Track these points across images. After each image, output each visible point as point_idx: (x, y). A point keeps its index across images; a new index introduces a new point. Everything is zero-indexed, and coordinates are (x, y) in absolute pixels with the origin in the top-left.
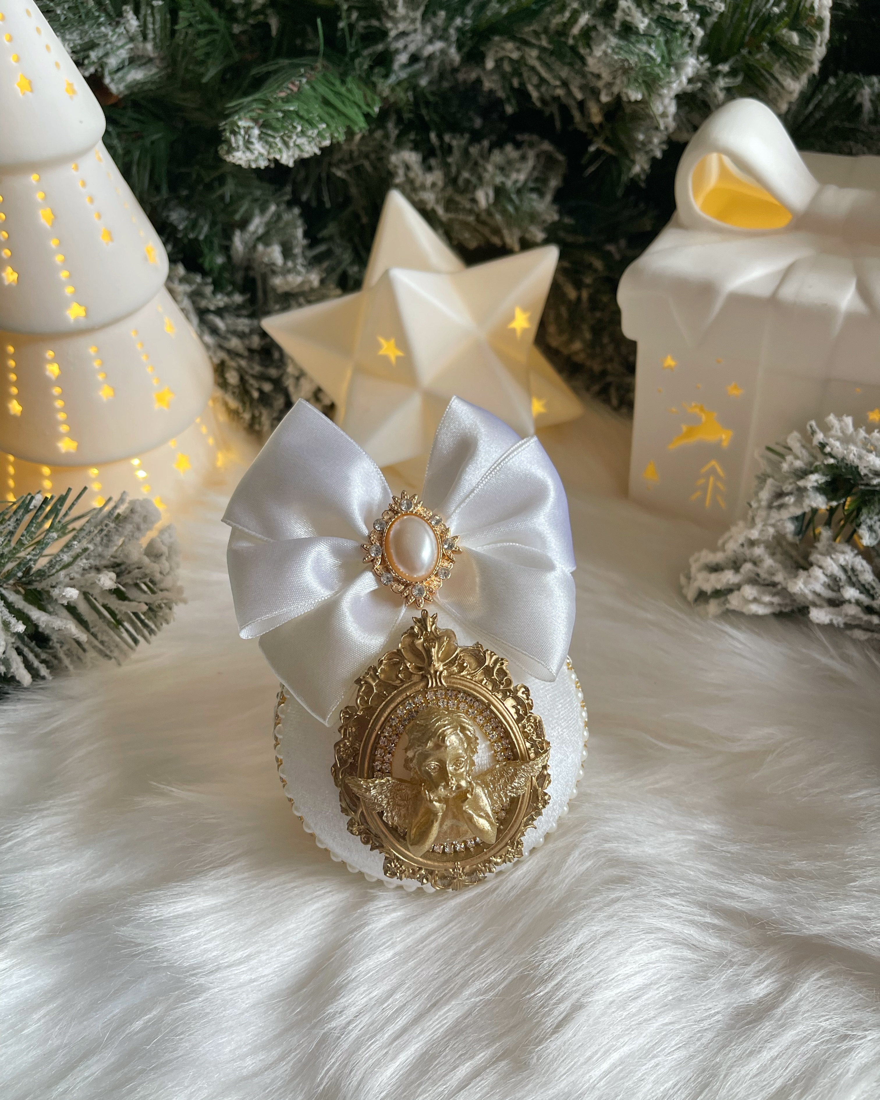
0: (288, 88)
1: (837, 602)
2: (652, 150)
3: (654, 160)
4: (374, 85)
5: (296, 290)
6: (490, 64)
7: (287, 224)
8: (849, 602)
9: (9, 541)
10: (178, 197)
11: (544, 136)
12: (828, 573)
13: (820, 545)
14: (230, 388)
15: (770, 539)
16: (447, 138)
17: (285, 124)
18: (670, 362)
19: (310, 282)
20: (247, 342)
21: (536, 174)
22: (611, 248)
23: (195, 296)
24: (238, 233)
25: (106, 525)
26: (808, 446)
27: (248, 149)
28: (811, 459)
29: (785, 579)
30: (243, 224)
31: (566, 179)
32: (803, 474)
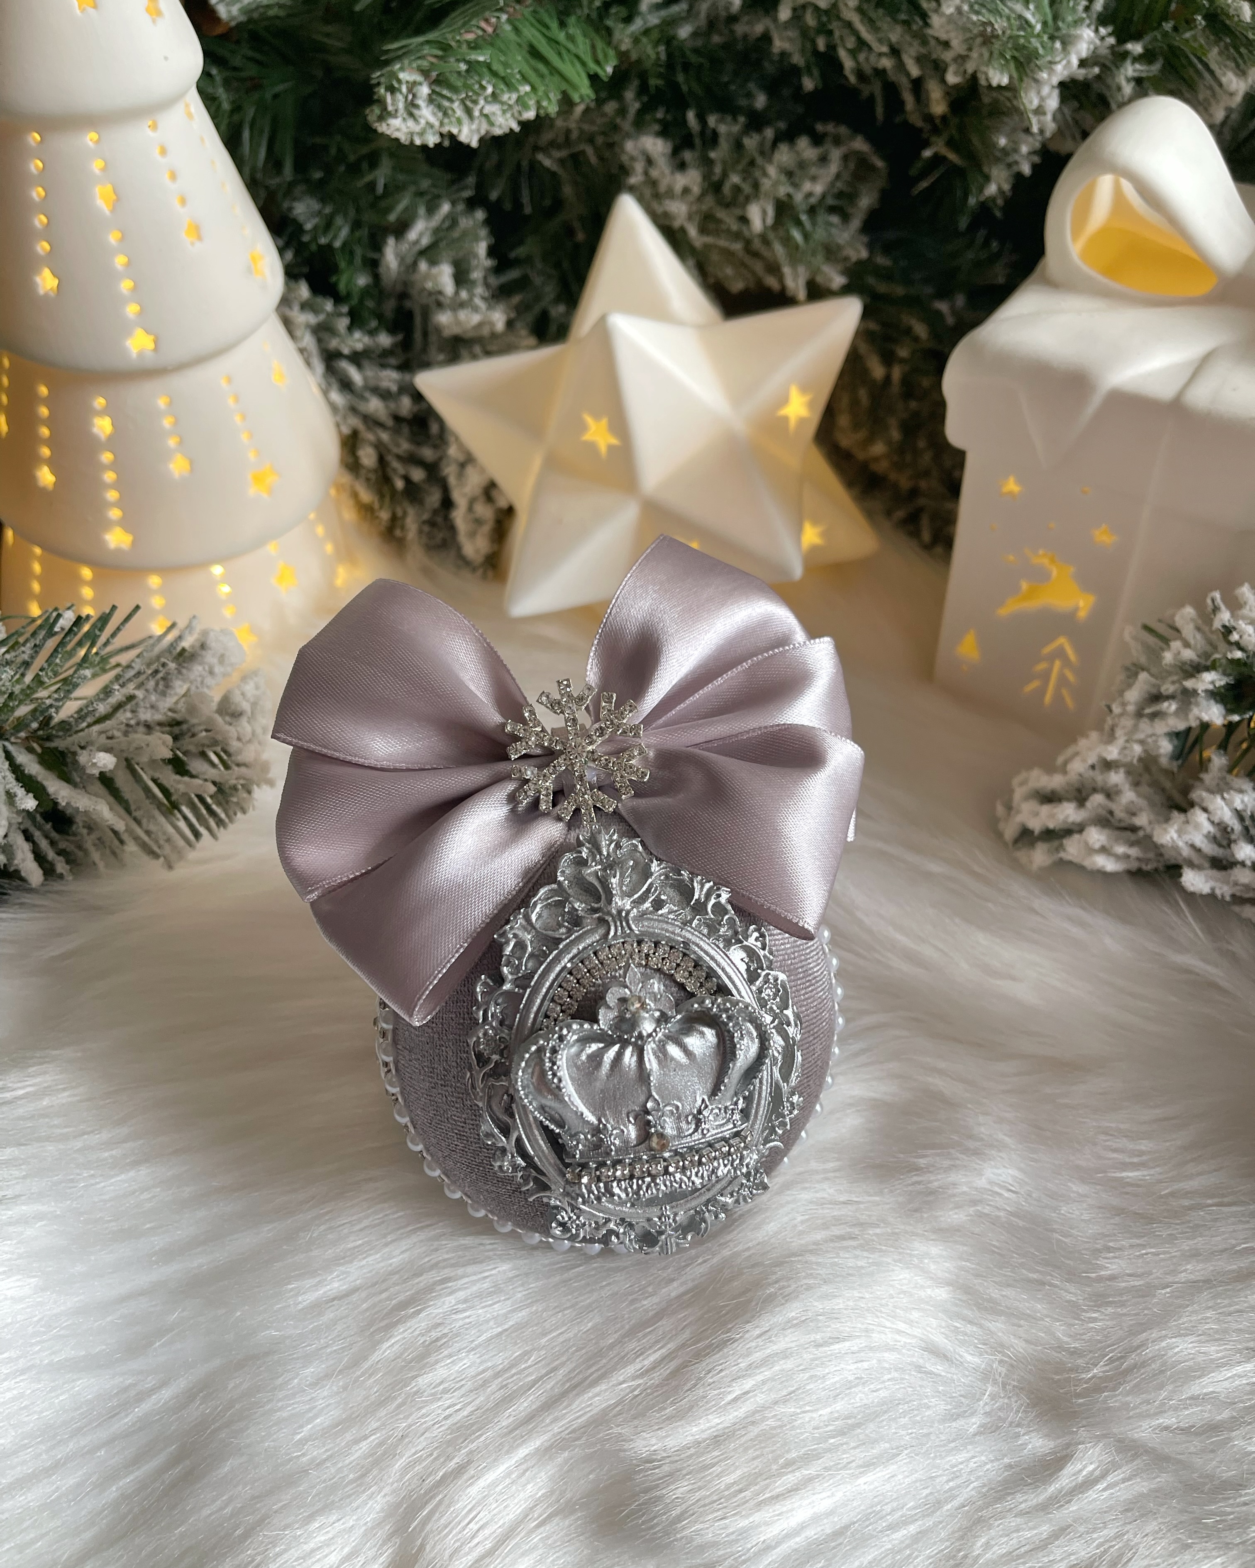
0: (479, 27)
1: (1224, 862)
2: (1017, 163)
3: (1019, 176)
4: (609, 31)
5: (470, 335)
6: (784, 14)
7: (465, 234)
8: (1243, 864)
9: (23, 675)
10: (307, 181)
11: (857, 128)
12: (1216, 821)
13: (1207, 777)
14: (363, 472)
15: (1135, 761)
16: (712, 120)
17: (470, 82)
18: (1012, 486)
19: (492, 324)
20: (392, 405)
21: (839, 185)
22: (943, 307)
23: (322, 331)
24: (391, 241)
25: (164, 665)
26: (1206, 629)
27: (411, 115)
28: (1208, 648)
29: (1150, 823)
30: (400, 229)
31: (885, 196)
32: (1195, 669)
